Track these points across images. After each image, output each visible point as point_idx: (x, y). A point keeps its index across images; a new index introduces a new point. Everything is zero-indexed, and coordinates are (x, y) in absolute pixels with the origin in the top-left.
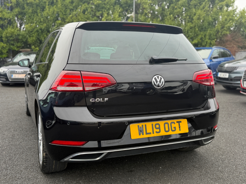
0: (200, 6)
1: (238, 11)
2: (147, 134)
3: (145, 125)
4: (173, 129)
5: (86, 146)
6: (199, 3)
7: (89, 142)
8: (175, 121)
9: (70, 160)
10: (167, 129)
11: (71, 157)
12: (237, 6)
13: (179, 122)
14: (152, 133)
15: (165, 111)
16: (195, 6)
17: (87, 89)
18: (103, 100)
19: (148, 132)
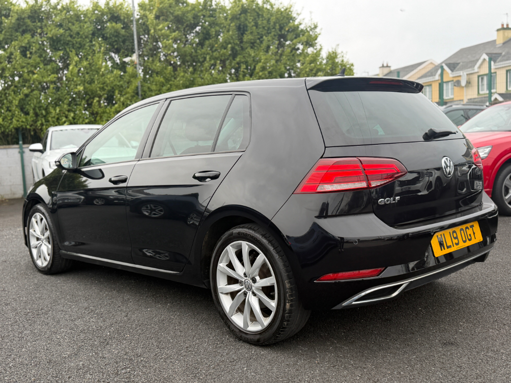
0: (262, 45)
1: (324, 54)
2: (448, 247)
3: (444, 234)
4: (469, 238)
5: (383, 275)
6: (259, 39)
7: (389, 268)
8: (468, 225)
9: (354, 303)
10: (464, 239)
11: (356, 297)
12: (320, 45)
13: (472, 226)
14: (452, 246)
15: (454, 211)
16: (253, 43)
17: (374, 184)
18: (394, 200)
19: (448, 245)
